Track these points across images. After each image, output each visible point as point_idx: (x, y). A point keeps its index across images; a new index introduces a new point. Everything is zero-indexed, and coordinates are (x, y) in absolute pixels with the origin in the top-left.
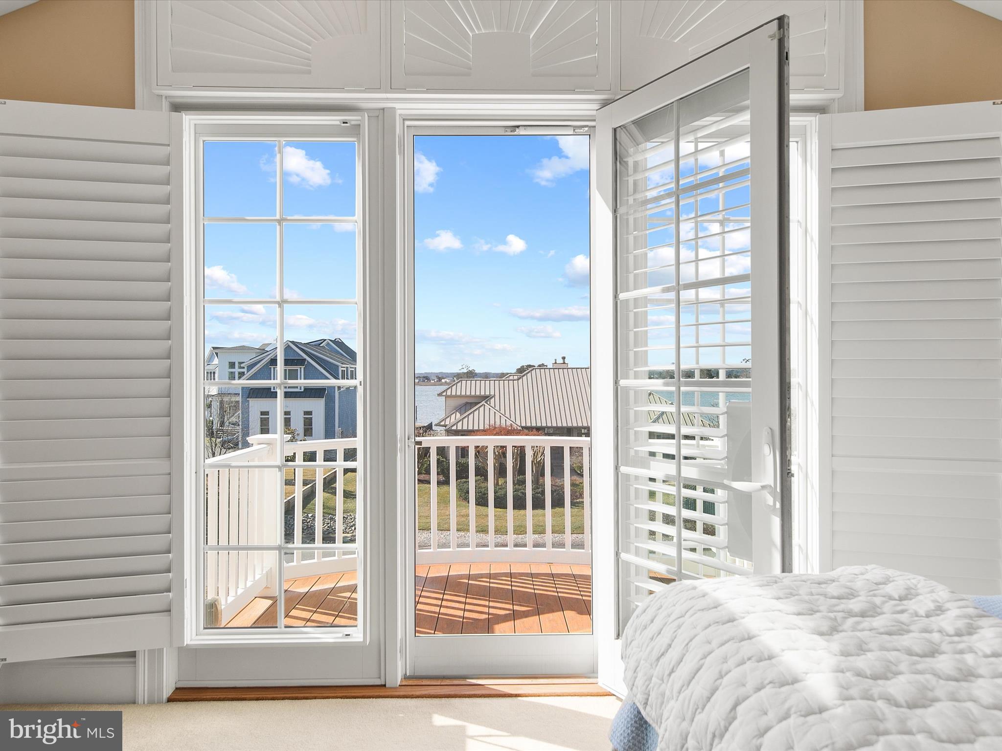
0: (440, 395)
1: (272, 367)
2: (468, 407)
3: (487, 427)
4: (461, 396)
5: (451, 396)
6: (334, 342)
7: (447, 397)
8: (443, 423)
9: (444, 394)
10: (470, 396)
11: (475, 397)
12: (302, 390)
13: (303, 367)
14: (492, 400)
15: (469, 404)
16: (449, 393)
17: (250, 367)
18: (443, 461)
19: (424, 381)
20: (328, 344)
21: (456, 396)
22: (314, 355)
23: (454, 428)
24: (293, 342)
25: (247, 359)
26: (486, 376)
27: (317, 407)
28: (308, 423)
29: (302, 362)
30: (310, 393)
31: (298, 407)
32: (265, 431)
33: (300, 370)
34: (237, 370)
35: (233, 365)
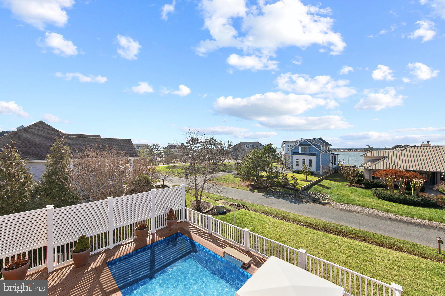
0: (361, 156)
1: (300, 146)
2: (375, 161)
3: (385, 169)
4: (371, 157)
5: (367, 156)
6: (319, 139)
7: (364, 157)
8: (363, 166)
9: (364, 155)
10: (376, 157)
11: (378, 157)
12: (309, 153)
13: (309, 146)
14: (387, 159)
15: (375, 160)
16: (366, 155)
17: (293, 147)
18: (364, 180)
19: (350, 151)
20: (317, 139)
21: (369, 156)
22: (313, 143)
23: (369, 168)
24: (306, 139)
25: (292, 144)
27: (314, 158)
28: (311, 163)
29: (309, 145)
30: (311, 154)
31: (307, 158)
32: (297, 165)
33: (308, 148)
34: (290, 147)
35: (288, 146)
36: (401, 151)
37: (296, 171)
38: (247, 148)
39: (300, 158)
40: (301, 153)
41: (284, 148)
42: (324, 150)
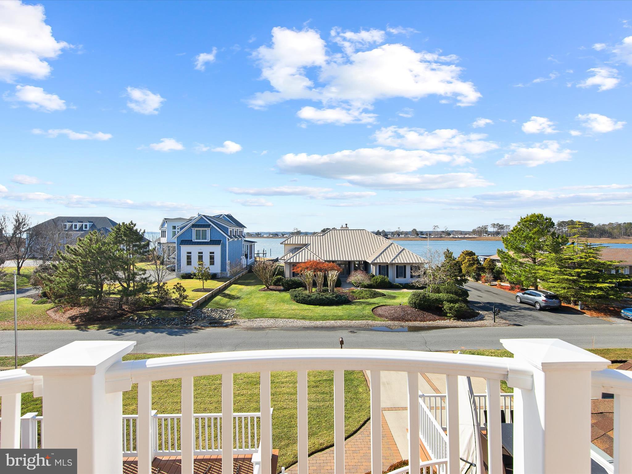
0: (281, 244)
1: (193, 229)
2: (297, 250)
3: (306, 261)
4: (293, 244)
5: (287, 244)
6: (228, 216)
7: (285, 244)
8: (283, 258)
9: (284, 243)
10: (298, 244)
11: (300, 244)
12: (209, 241)
13: (209, 229)
14: (309, 247)
15: (297, 248)
16: (286, 242)
17: (181, 229)
18: (283, 279)
19: (275, 236)
20: (224, 217)
21: (290, 244)
22: (217, 223)
23: (289, 261)
24: (204, 216)
25: (179, 224)
26: (306, 234)
27: (217, 249)
28: (212, 258)
29: (209, 226)
30: (213, 242)
31: (206, 250)
32: (189, 263)
33: (208, 230)
34: (176, 230)
35: (174, 227)
36: (323, 235)
37: (186, 274)
38: (77, 231)
39: (195, 250)
40: (195, 241)
41: (165, 232)
42: (233, 235)
